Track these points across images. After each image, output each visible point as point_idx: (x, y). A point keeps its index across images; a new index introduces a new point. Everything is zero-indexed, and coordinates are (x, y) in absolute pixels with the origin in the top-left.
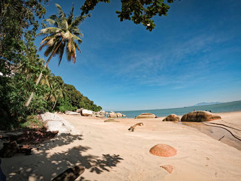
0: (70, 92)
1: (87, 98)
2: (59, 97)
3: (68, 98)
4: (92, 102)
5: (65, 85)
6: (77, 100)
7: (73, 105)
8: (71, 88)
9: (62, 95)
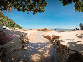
0: (11, 22)
1: (17, 24)
2: (7, 24)
3: (10, 24)
4: (19, 25)
5: (9, 19)
6: (13, 25)
7: (12, 26)
8: (11, 21)
9: (8, 23)
